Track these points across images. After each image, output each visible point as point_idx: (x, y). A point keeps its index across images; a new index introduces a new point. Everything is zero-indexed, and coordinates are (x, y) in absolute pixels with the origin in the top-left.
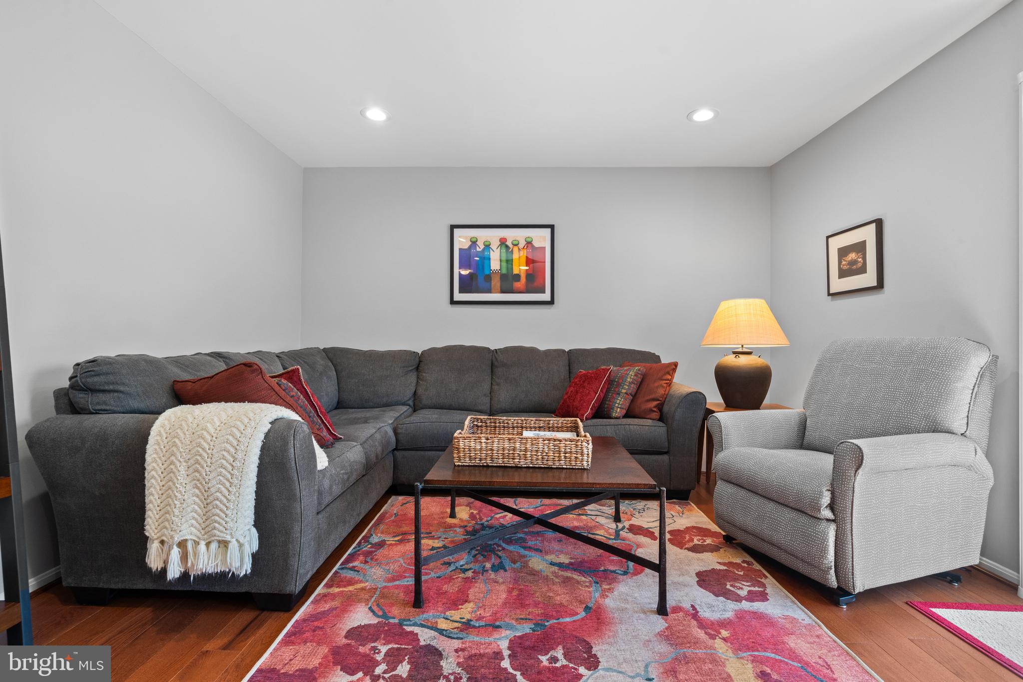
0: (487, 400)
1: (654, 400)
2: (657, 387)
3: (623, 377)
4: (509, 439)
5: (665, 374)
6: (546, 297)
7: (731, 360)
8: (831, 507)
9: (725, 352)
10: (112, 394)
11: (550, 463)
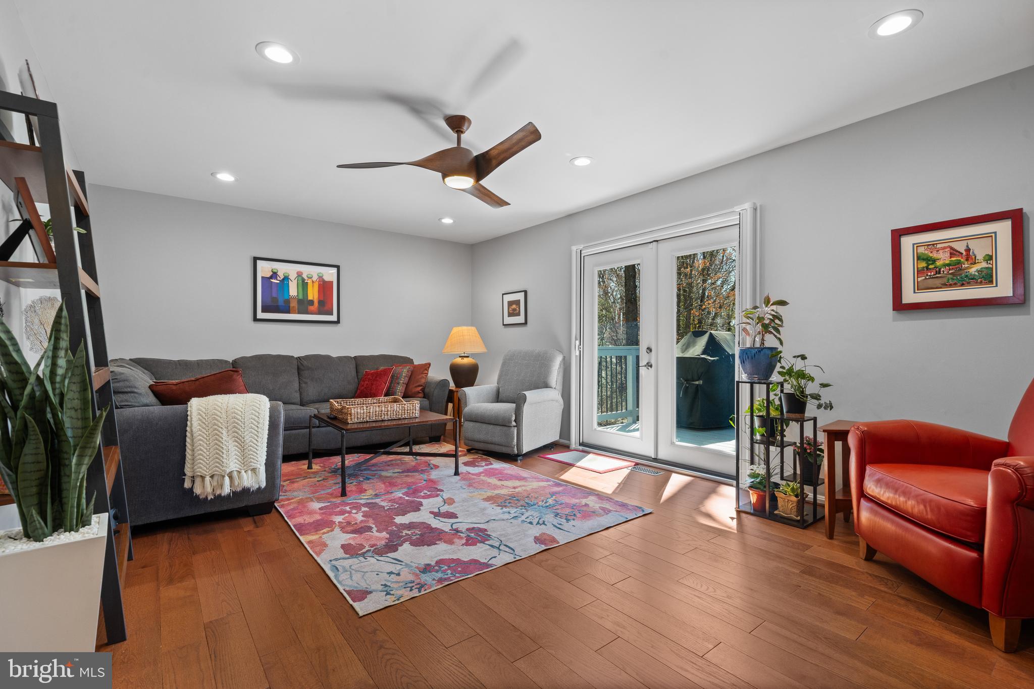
0: (298, 395)
1: (419, 386)
2: (421, 378)
3: (400, 373)
4: (379, 406)
5: (424, 370)
6: (334, 318)
7: (459, 361)
8: (515, 421)
9: (455, 356)
10: (129, 394)
11: (400, 416)
